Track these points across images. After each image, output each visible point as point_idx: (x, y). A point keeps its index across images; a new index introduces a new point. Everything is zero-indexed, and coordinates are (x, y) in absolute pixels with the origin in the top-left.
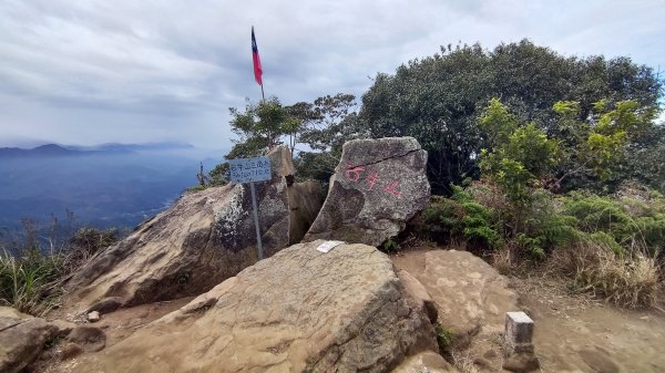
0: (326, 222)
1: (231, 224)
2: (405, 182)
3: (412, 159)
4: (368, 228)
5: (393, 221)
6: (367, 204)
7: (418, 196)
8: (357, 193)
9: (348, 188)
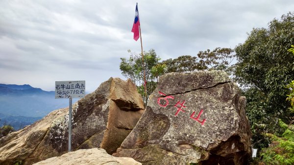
0: (135, 139)
1: (62, 130)
2: (211, 112)
3: (220, 91)
4: (168, 151)
5: (194, 147)
6: (172, 128)
7: (224, 126)
8: (164, 117)
9: (158, 113)
